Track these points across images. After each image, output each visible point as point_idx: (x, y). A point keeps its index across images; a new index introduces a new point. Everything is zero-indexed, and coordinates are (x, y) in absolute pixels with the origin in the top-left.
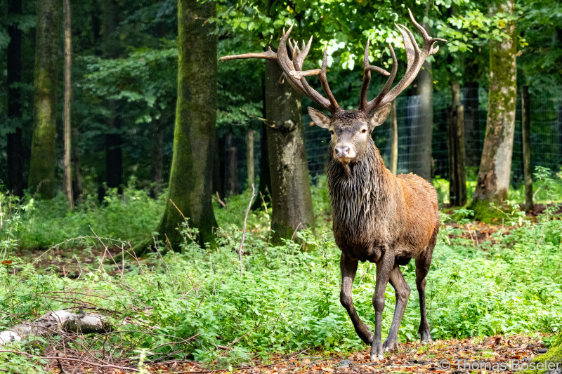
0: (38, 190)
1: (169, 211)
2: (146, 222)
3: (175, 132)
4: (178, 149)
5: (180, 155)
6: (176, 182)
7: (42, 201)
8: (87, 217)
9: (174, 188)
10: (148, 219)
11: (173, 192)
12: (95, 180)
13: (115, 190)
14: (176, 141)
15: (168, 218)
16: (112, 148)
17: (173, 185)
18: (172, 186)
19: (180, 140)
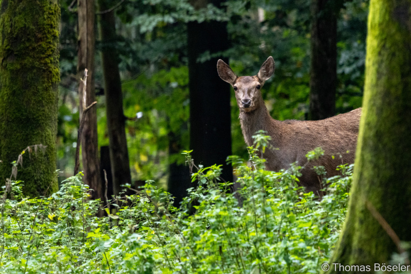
0: (14, 171)
1: (357, 225)
2: (296, 252)
3: (370, 17)
4: (379, 63)
5: (384, 79)
6: (376, 150)
7: (25, 201)
8: (143, 243)
9: (369, 166)
10: (302, 245)
11: (366, 174)
12: (160, 142)
13: (215, 171)
14: (372, 42)
15: (355, 243)
16: (205, 58)
17: (368, 156)
18: (363, 160)
19: (384, 39)
